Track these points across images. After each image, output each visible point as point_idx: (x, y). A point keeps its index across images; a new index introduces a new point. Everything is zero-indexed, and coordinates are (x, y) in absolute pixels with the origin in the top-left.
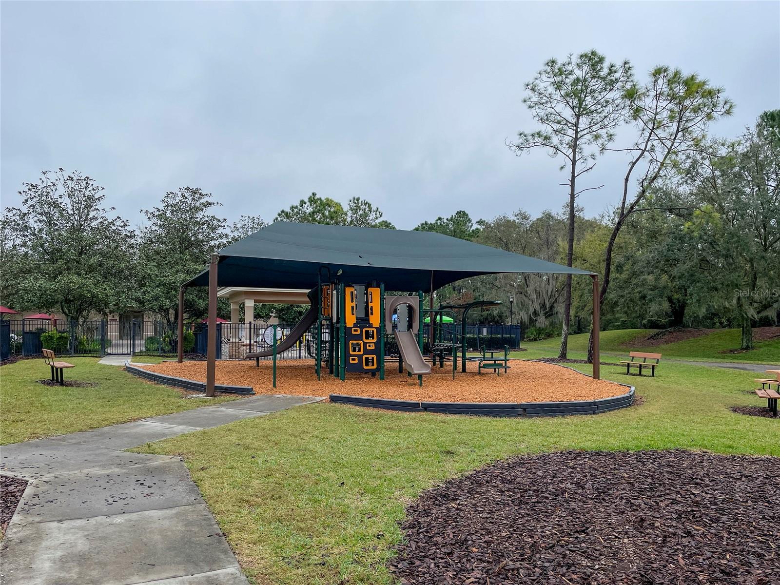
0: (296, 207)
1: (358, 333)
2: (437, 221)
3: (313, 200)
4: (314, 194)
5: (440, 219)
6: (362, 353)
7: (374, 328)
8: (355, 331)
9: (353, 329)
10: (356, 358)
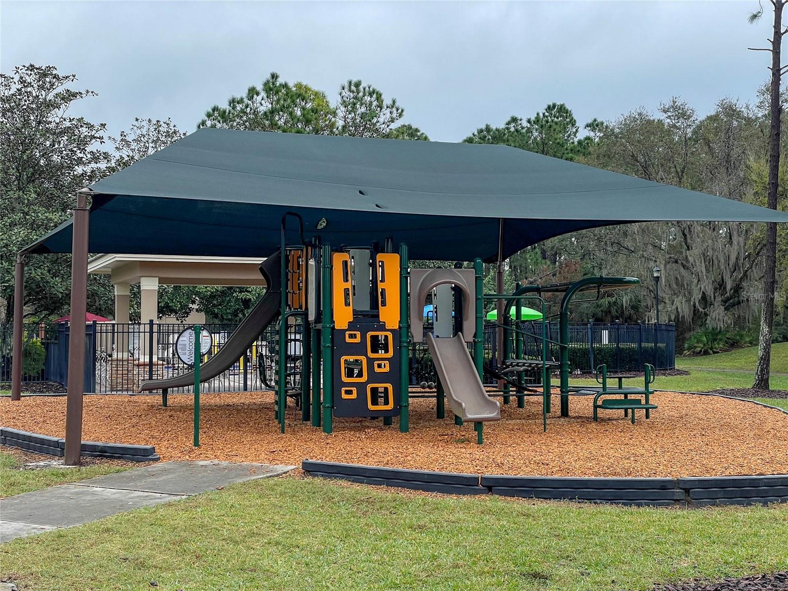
0: (241, 101)
1: (358, 340)
2: (508, 123)
3: (272, 87)
4: (274, 76)
5: (514, 120)
6: (364, 378)
7: (388, 330)
8: (351, 336)
9: (347, 333)
10: (354, 389)
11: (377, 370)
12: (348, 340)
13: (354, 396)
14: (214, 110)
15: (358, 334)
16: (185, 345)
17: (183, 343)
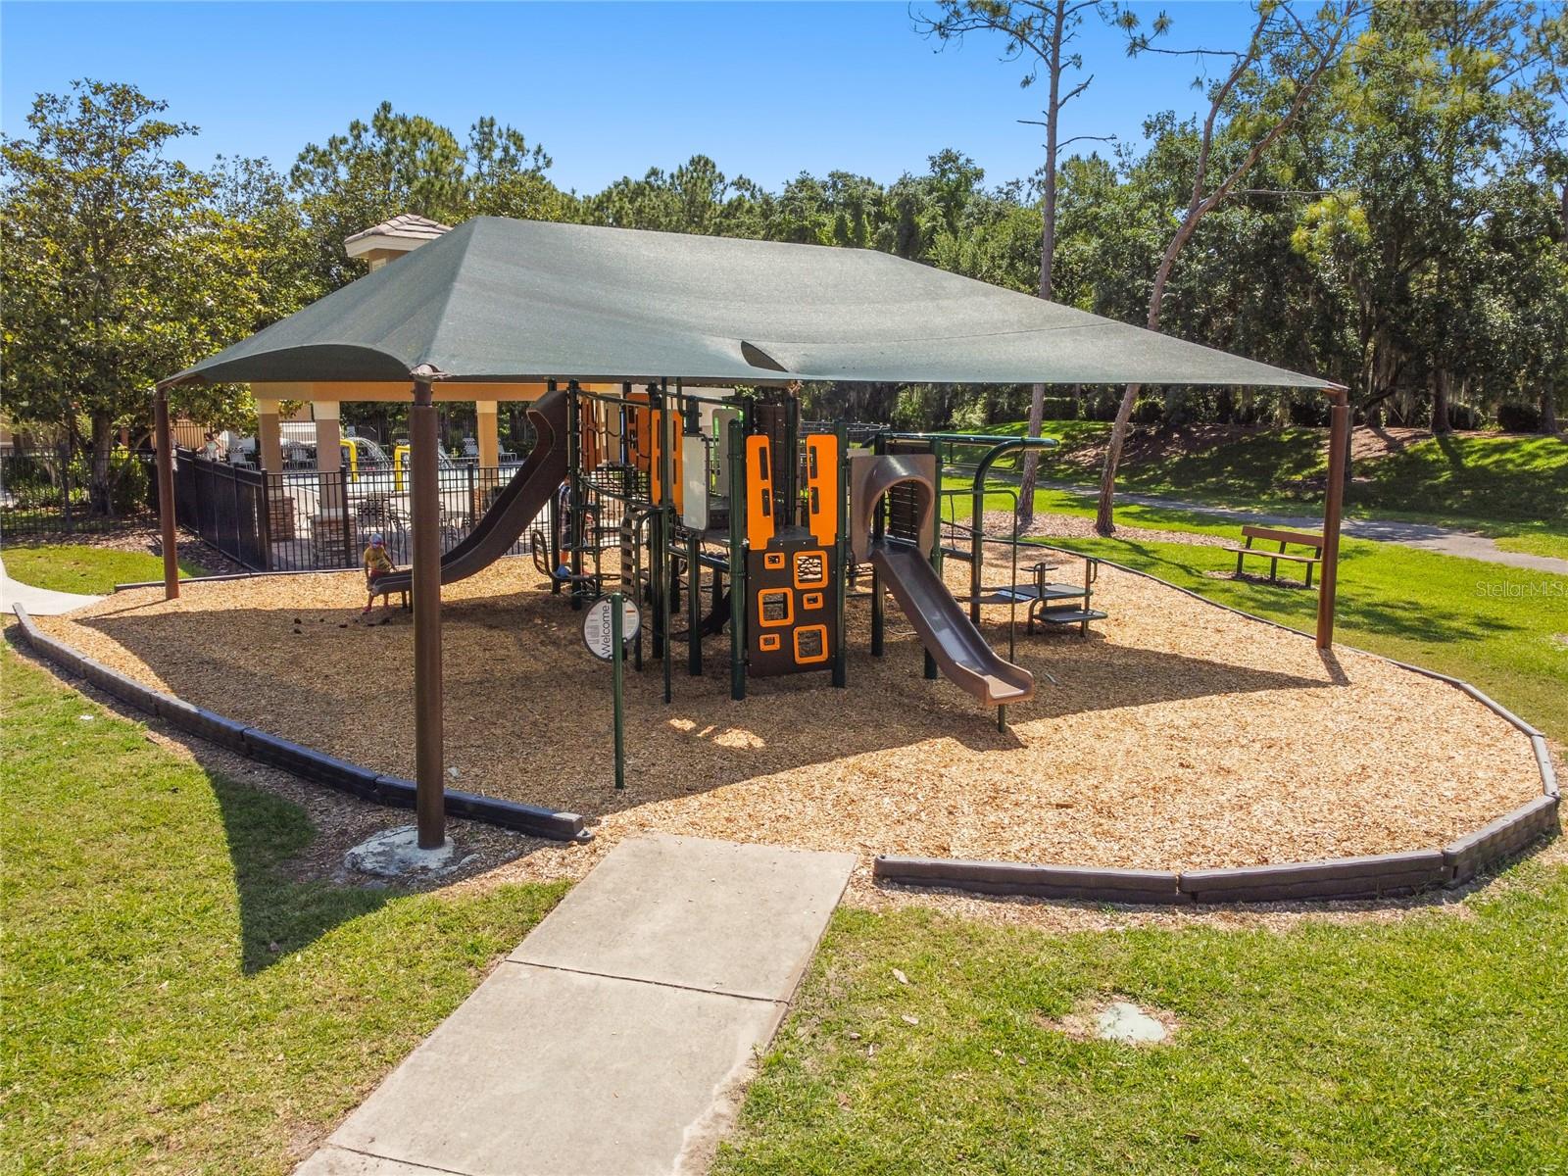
0: (344, 141)
1: (781, 565)
2: (648, 177)
3: (383, 121)
4: (386, 107)
5: (654, 172)
6: (790, 620)
7: (821, 548)
8: (773, 560)
9: (767, 555)
10: (777, 636)
11: (807, 606)
12: (768, 566)
13: (777, 646)
14: (308, 151)
15: (782, 555)
16: (596, 627)
17: (594, 624)
